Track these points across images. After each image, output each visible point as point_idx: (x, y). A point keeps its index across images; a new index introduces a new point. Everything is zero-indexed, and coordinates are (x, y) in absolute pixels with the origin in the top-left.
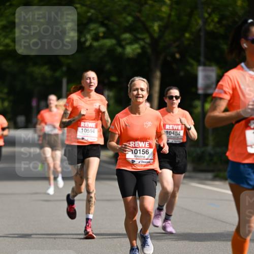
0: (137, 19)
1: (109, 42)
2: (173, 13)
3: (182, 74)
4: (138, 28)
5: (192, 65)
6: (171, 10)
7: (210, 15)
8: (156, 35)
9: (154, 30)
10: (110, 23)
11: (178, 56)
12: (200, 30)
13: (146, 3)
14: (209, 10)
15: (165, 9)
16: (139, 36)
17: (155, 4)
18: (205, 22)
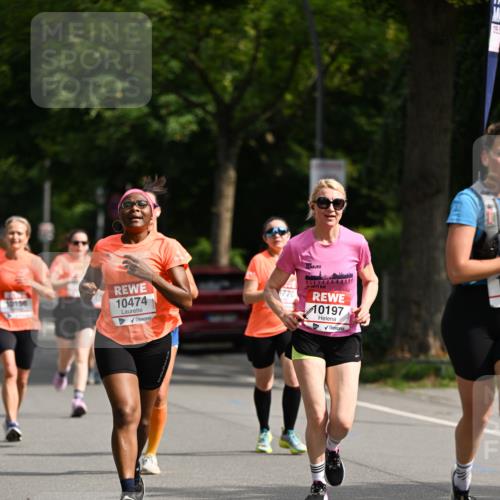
0: (189, 66)
2: (260, 55)
3: (279, 172)
4: (192, 83)
5: (297, 157)
6: (257, 49)
7: (333, 57)
8: (227, 98)
9: (224, 88)
11: (270, 138)
12: (314, 88)
13: (208, 35)
14: (332, 49)
15: (245, 46)
16: (194, 98)
17: (226, 36)
18: (325, 71)
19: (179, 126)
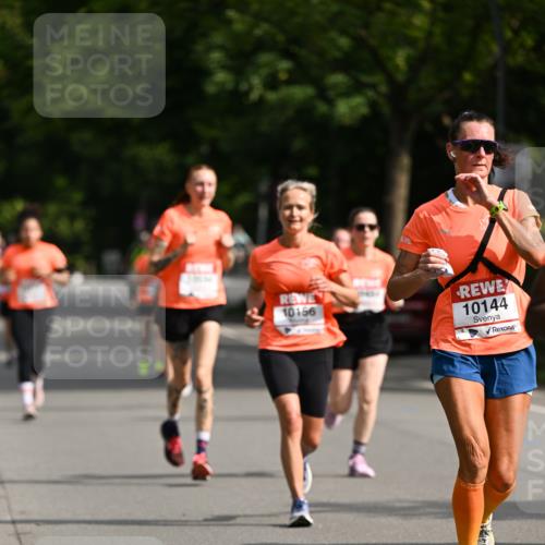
0: (359, 42)
1: (300, 93)
2: (438, 30)
4: (362, 61)
6: (433, 23)
7: (516, 32)
8: (400, 77)
9: (397, 66)
10: (303, 53)
11: (447, 121)
12: (495, 67)
13: (380, 9)
14: (515, 23)
15: (419, 21)
16: (365, 79)
17: (399, 10)
18: (507, 48)
19: (348, 109)
